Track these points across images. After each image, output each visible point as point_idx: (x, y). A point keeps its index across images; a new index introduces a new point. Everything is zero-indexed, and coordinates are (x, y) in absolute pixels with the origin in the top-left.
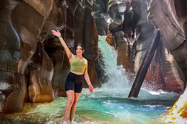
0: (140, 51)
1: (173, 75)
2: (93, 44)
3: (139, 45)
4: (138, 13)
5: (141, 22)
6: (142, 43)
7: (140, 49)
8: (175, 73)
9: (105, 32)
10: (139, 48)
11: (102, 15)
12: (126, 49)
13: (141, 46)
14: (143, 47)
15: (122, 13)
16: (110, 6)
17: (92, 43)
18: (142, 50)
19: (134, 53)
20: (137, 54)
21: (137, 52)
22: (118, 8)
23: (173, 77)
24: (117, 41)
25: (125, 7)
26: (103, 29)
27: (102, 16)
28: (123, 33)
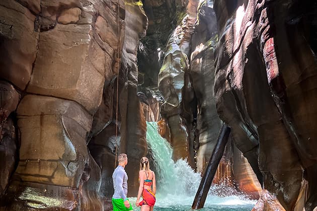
0: (204, 144)
1: (249, 177)
2: (139, 135)
3: (202, 135)
4: (201, 90)
5: (205, 104)
6: (207, 133)
7: (205, 141)
8: (250, 173)
9: (153, 114)
10: (202, 139)
11: (148, 89)
12: (185, 142)
13: (206, 136)
14: (207, 138)
15: (178, 90)
16: (161, 80)
17: (138, 133)
18: (208, 142)
19: (196, 147)
20: (200, 148)
21: (200, 145)
22: (173, 83)
23: (249, 179)
24: (173, 130)
25: (183, 82)
26: (150, 109)
27: (149, 91)
28: (181, 119)
